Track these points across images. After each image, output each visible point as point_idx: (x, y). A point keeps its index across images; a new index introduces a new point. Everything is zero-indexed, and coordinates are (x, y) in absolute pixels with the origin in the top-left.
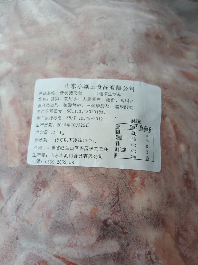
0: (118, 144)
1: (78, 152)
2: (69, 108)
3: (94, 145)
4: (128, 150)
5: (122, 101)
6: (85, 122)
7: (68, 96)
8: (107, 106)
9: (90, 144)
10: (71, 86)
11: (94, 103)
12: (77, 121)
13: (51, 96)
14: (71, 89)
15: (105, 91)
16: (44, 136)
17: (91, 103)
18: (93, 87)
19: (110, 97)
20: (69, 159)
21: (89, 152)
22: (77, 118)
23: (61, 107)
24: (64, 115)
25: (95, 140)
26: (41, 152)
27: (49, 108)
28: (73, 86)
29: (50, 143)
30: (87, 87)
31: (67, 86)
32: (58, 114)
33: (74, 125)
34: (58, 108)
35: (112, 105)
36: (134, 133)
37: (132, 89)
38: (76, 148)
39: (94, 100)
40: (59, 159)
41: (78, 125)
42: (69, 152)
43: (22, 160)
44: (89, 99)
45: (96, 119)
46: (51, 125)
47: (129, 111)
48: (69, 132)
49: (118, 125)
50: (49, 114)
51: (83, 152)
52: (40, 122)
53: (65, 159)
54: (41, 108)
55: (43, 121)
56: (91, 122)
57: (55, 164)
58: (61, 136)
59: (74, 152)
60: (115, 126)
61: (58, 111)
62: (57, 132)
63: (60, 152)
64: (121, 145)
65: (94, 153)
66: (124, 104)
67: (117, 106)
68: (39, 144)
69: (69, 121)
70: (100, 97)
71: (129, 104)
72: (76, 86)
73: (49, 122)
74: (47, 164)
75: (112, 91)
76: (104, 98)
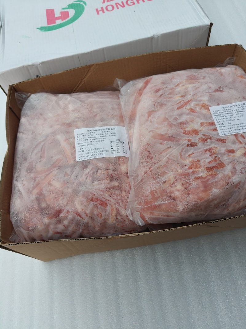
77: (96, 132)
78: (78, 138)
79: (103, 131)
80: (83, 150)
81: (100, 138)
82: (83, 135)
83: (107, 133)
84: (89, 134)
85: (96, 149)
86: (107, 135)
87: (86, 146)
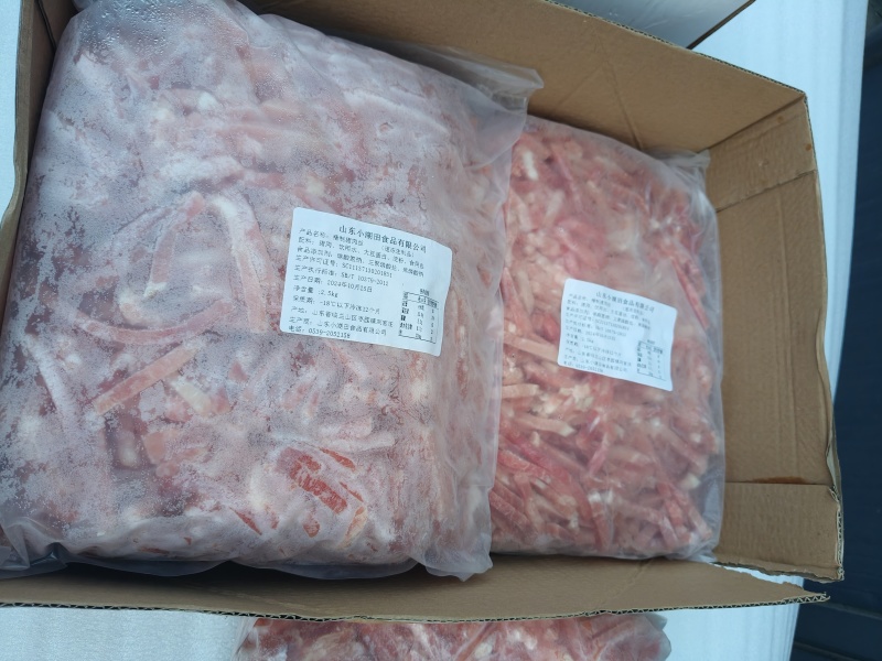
0: (403, 318)
1: (357, 323)
2: (346, 262)
3: (377, 317)
4: (414, 327)
5: (412, 263)
6: (366, 284)
7: (345, 244)
8: (394, 268)
9: (372, 315)
10: (348, 231)
11: (378, 259)
12: (355, 281)
13: (320, 238)
14: (348, 235)
15: (392, 246)
16: (307, 295)
17: (375, 259)
18: (378, 237)
19: (399, 256)
20: (342, 331)
21: (370, 325)
22: (356, 277)
23: (334, 258)
24: (338, 269)
25: (378, 310)
26: (303, 316)
27: (316, 256)
28: (352, 230)
29: (317, 306)
30: (369, 235)
31: (343, 229)
32: (330, 267)
33: (351, 286)
34: (330, 259)
35: (400, 266)
36: (422, 307)
37: (423, 248)
38: (354, 318)
39: (378, 255)
40: (329, 328)
41: (357, 286)
42: (344, 322)
43: (272, 324)
44: (372, 253)
45: (380, 282)
46: (317, 280)
47: (418, 277)
48: (345, 295)
49: (406, 295)
50: (315, 265)
51: (363, 325)
52: (301, 273)
53: (337, 330)
54: (302, 254)
55: (306, 273)
56: (374, 285)
57: (324, 335)
58: (332, 299)
59: (351, 323)
60: (402, 296)
61: (329, 263)
62: (326, 292)
63: (331, 320)
64: (407, 321)
65: (376, 326)
66: (414, 268)
67: (405, 269)
68: (299, 304)
69: (345, 279)
70: (386, 253)
71: (418, 269)
72: (356, 231)
73: (315, 275)
74: (311, 334)
75: (401, 248)
76: (390, 255)
77: (369, 244)
78: (304, 246)
79: (389, 244)
80: (310, 295)
81: (374, 267)
82: (322, 239)
83: (401, 256)
84: (342, 243)
85: (353, 307)
86: (398, 264)
87: (324, 286)
